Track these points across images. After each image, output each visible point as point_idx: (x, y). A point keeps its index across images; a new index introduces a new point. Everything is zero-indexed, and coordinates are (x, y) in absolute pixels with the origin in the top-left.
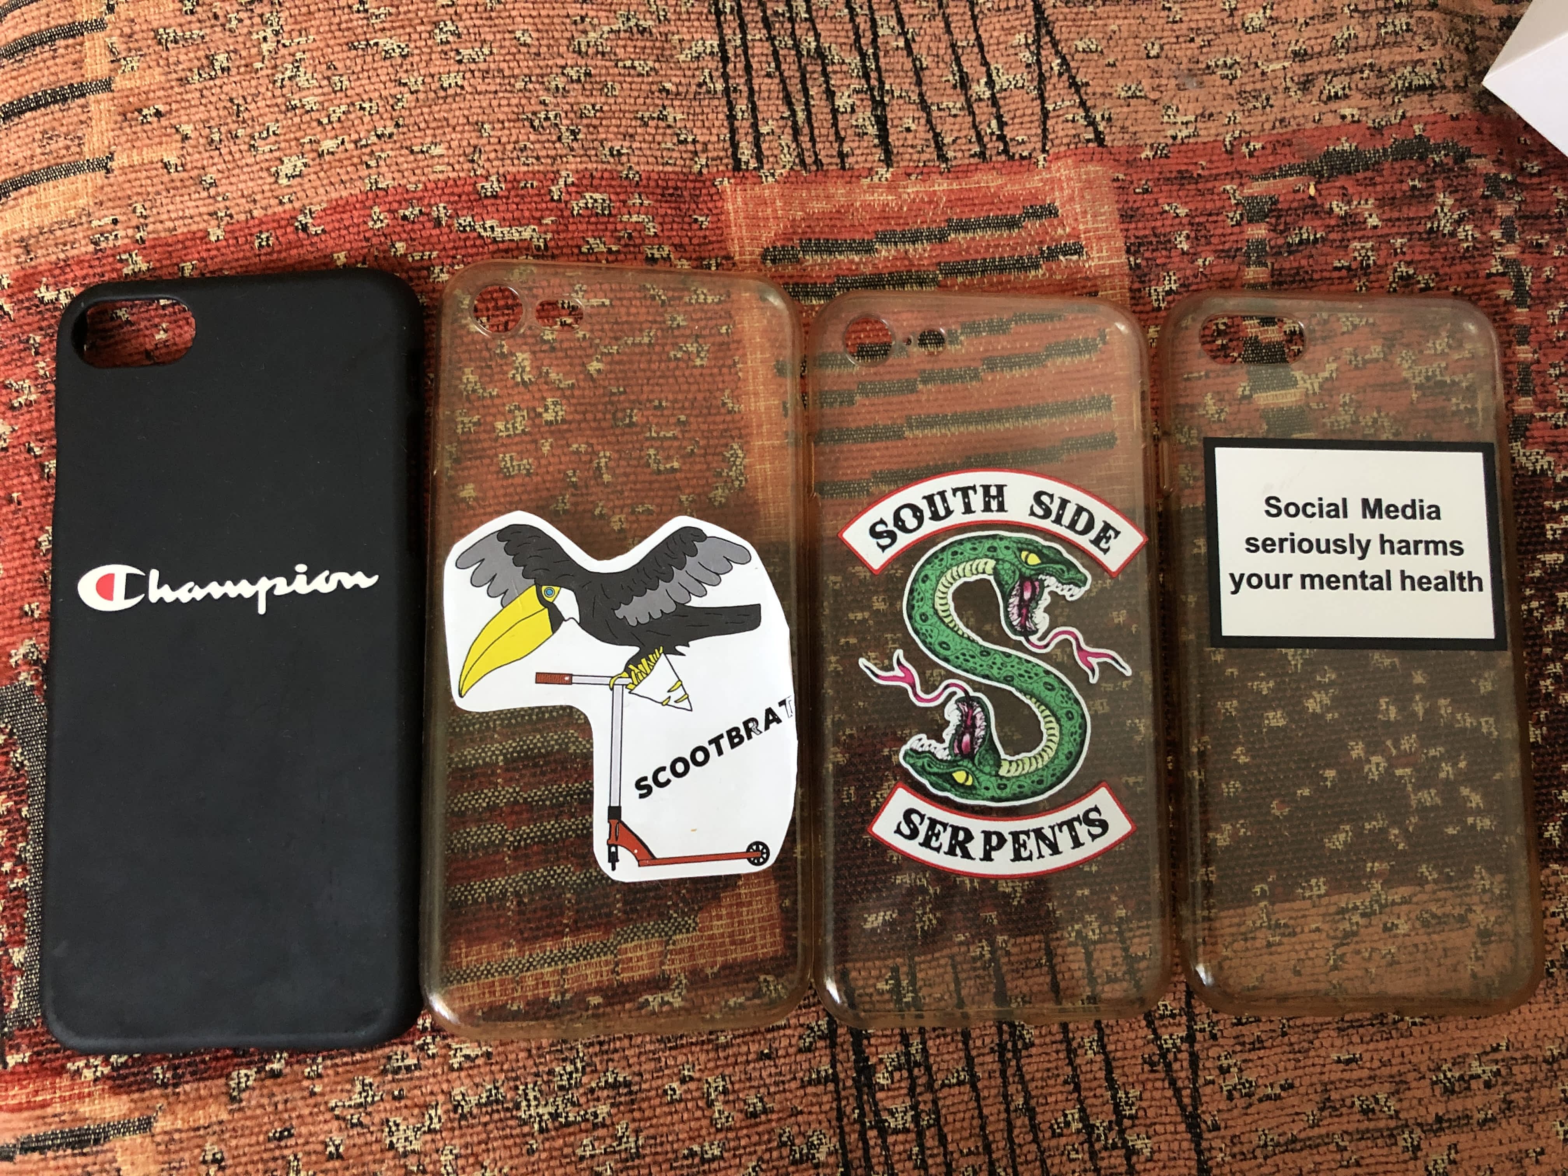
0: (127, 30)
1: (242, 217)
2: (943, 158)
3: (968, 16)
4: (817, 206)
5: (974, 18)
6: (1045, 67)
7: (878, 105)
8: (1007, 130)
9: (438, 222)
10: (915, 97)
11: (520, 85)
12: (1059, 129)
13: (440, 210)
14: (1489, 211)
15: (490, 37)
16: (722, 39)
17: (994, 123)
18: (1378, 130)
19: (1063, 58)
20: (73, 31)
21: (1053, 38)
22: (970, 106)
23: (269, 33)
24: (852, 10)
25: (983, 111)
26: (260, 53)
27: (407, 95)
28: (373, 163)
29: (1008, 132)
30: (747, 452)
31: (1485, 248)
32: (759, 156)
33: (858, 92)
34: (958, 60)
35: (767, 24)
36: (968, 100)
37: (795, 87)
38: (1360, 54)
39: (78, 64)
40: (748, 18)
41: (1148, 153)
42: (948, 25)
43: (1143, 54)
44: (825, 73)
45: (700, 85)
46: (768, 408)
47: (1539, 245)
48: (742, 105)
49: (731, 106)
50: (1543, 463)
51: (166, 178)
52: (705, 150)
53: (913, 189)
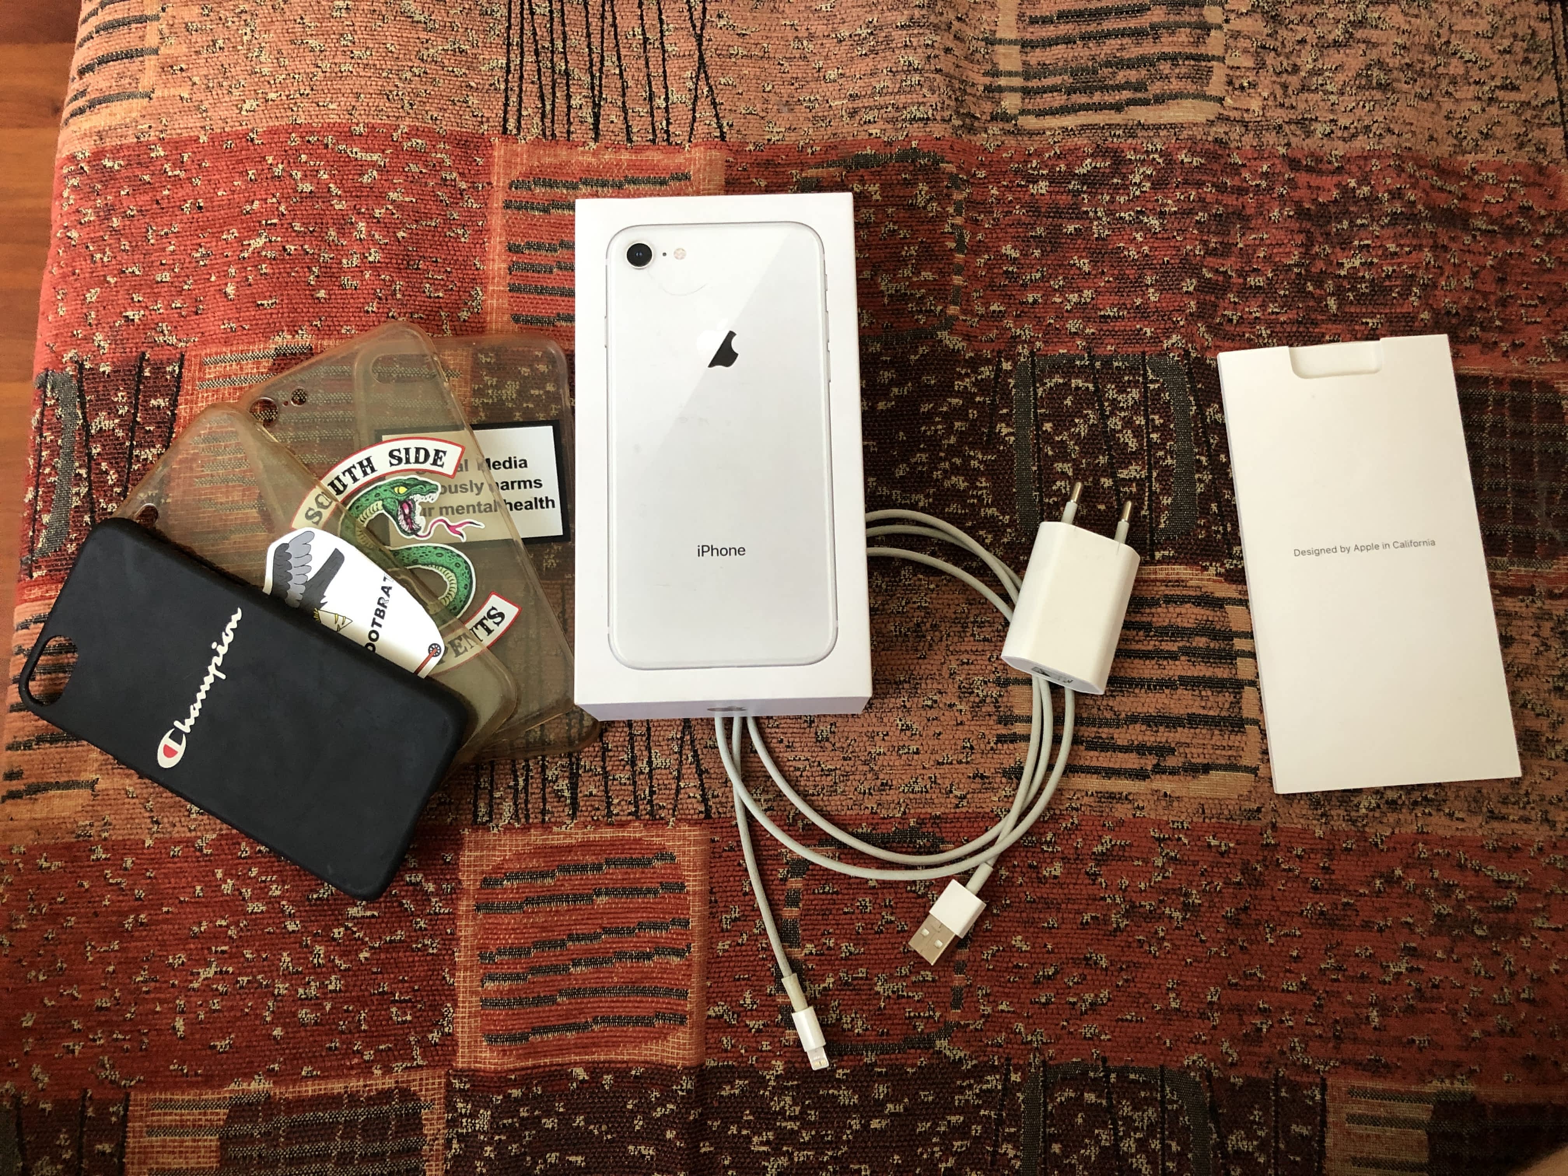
0: (171, 22)
1: (219, 131)
2: (630, 140)
3: (660, 59)
4: (547, 160)
5: (664, 60)
6: (699, 92)
7: (596, 106)
8: (671, 127)
9: (326, 146)
10: (620, 104)
11: (385, 74)
12: (700, 128)
13: (329, 140)
14: (949, 196)
15: (371, 46)
16: (508, 59)
17: (664, 123)
18: (890, 144)
19: (710, 87)
20: (142, 20)
21: (706, 75)
22: (652, 112)
23: (248, 31)
24: (590, 49)
25: (659, 115)
26: (242, 41)
27: (320, 74)
28: (295, 109)
29: (672, 129)
30: (484, 292)
31: (942, 217)
32: (519, 128)
33: (585, 97)
34: (650, 83)
35: (537, 53)
36: (652, 108)
37: (547, 91)
38: (887, 98)
39: (142, 38)
40: (526, 49)
41: (751, 147)
42: (647, 63)
43: (761, 89)
44: (568, 85)
45: (491, 85)
46: (499, 269)
47: (977, 220)
48: (514, 98)
49: (507, 98)
50: (960, 345)
51: (180, 105)
52: (488, 121)
53: (608, 156)
